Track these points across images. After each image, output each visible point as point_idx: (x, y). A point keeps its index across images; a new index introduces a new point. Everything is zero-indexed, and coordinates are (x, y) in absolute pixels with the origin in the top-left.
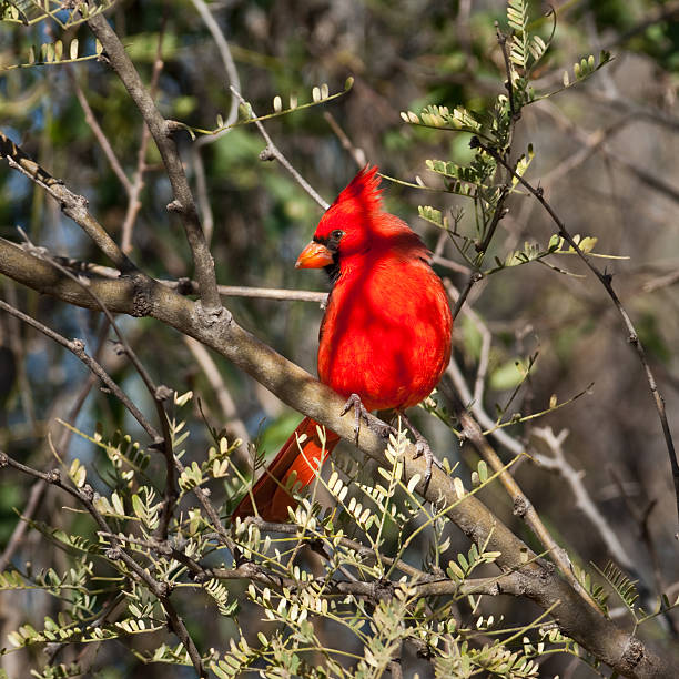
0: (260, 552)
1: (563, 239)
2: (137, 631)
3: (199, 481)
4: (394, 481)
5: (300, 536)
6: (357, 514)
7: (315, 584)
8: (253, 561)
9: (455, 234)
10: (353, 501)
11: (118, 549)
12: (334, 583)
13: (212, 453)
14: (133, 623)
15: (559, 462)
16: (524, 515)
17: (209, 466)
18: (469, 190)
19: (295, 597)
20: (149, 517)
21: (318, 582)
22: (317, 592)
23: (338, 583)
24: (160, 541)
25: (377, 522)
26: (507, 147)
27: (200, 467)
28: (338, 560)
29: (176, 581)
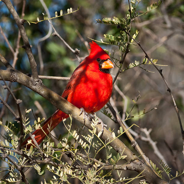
0: (51, 155)
1: (147, 59)
2: (12, 181)
3: (31, 131)
4: (94, 133)
5: (63, 150)
6: (82, 144)
7: (68, 166)
8: (49, 158)
9: (113, 58)
10: (81, 140)
11: (6, 155)
12: (74, 165)
13: (35, 122)
14: (11, 179)
15: (149, 139)
16: (135, 146)
17: (34, 126)
18: (117, 43)
19: (62, 169)
20: (16, 145)
21: (70, 165)
22: (69, 168)
23: (76, 165)
24: (19, 150)
25: (88, 146)
26: (129, 30)
27: (31, 126)
28: (76, 158)
29: (24, 165)
